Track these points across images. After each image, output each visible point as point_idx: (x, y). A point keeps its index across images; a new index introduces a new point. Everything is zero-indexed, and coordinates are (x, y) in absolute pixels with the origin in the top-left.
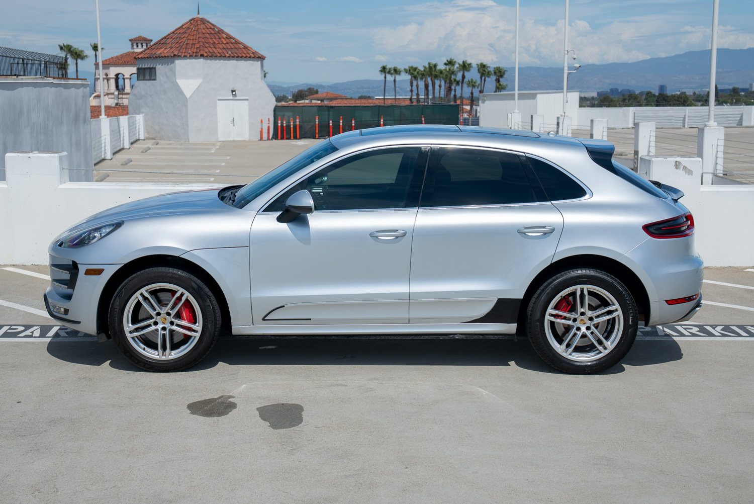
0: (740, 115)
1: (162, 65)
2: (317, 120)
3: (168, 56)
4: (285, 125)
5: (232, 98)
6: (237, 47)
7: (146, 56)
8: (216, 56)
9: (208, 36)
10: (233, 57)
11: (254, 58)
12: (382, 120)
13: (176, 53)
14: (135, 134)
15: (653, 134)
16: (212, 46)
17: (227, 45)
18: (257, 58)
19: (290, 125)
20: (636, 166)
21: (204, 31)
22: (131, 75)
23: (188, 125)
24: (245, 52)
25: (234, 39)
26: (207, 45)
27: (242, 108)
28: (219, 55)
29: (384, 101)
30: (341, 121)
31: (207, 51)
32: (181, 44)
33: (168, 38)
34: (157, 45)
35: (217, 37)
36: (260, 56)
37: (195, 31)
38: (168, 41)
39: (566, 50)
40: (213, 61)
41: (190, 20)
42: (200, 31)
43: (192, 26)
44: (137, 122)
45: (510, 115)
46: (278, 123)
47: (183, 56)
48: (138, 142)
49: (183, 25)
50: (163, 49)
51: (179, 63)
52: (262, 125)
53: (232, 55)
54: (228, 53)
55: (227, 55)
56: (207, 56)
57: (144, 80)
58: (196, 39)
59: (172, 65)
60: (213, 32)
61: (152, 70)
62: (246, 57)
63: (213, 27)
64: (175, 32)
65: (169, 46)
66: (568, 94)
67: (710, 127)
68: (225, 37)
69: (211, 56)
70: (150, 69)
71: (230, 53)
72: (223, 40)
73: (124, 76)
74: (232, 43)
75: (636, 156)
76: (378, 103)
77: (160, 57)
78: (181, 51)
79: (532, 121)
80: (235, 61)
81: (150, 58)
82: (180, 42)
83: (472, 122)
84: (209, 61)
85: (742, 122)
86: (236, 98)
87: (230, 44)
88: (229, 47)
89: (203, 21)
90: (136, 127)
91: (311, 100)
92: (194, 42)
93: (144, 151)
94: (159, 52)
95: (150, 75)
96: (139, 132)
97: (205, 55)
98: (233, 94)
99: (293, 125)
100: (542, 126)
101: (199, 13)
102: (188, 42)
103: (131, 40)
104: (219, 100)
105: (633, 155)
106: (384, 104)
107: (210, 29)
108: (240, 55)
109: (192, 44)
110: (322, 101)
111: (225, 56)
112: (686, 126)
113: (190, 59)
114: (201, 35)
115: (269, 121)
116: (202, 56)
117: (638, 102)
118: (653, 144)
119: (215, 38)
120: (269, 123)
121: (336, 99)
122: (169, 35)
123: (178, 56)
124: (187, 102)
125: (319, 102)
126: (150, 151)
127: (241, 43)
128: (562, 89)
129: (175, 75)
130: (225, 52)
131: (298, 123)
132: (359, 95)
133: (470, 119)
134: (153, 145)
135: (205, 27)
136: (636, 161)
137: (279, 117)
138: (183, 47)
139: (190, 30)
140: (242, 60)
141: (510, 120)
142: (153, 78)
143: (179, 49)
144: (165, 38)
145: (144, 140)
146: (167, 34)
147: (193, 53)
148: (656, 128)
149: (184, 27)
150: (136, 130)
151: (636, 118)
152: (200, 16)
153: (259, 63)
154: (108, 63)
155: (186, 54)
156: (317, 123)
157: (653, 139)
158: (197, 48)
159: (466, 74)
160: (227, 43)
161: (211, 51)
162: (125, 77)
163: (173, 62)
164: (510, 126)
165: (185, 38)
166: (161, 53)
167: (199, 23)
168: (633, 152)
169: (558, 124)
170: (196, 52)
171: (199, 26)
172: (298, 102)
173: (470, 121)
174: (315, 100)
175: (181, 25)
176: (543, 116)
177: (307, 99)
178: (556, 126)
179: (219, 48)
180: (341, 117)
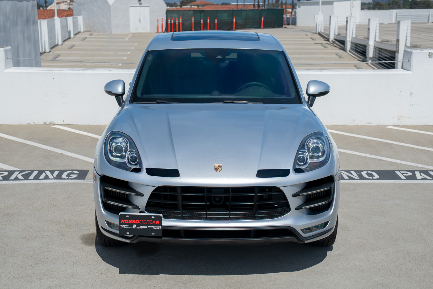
2: (193, 19)
4: (172, 23)
5: (139, 5)
12: (234, 19)
14: (77, 29)
15: (410, 28)
19: (176, 23)
20: (397, 49)
23: (111, 23)
27: (146, 12)
29: (237, 6)
30: (208, 20)
44: (79, 20)
45: (316, 16)
46: (168, 21)
48: (80, 34)
52: (158, 23)
75: (398, 43)
76: (233, 7)
79: (330, 19)
83: (292, 20)
86: (141, 5)
90: (78, 24)
91: (191, 6)
93: (83, 39)
96: (80, 27)
98: (139, 3)
99: (178, 23)
100: (336, 23)
104: (131, 6)
105: (396, 42)
106: (237, 8)
110: (198, 6)
112: (430, 22)
115: (162, 19)
118: (409, 35)
120: (162, 21)
121: (206, 5)
124: (110, 8)
125: (196, 7)
126: (87, 39)
131: (181, 21)
132: (222, 2)
133: (291, 18)
134: (89, 35)
136: (397, 46)
137: (169, 18)
141: (316, 19)
145: (83, 32)
150: (78, 26)
151: (397, 16)
156: (193, 21)
157: (409, 31)
164: (316, 23)
168: (396, 40)
169: (347, 22)
172: (183, 7)
174: (193, 5)
176: (338, 16)
177: (189, 5)
178: (345, 23)
180: (208, 17)
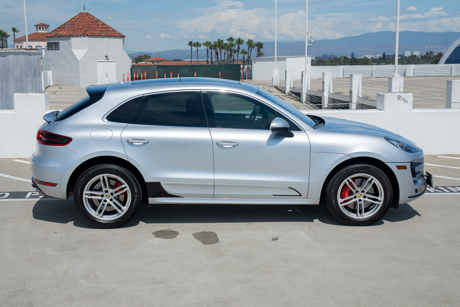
0: (405, 70)
1: (63, 41)
2: (157, 74)
3: (66, 36)
4: (138, 77)
5: (106, 61)
6: (108, 30)
7: (53, 35)
8: (96, 36)
9: (90, 23)
10: (106, 36)
11: (118, 36)
12: (195, 74)
13: (72, 34)
14: (47, 83)
15: (361, 81)
16: (93, 29)
17: (103, 29)
18: (121, 36)
19: (141, 77)
20: (351, 100)
21: (88, 21)
22: (36, 47)
23: (79, 77)
24: (113, 33)
25: (106, 25)
26: (90, 29)
27: (111, 67)
28: (98, 35)
29: (191, 63)
30: (171, 75)
31: (90, 32)
32: (75, 28)
33: (66, 25)
34: (60, 28)
35: (96, 24)
36: (123, 35)
37: (83, 21)
38: (66, 26)
39: (307, 32)
40: (94, 38)
41: (79, 14)
42: (86, 20)
43: (81, 17)
44: (48, 75)
45: (272, 70)
46: (134, 76)
47: (76, 35)
48: (49, 87)
49: (75, 17)
50: (63, 31)
51: (73, 39)
52: (124, 77)
53: (106, 35)
54: (103, 34)
55: (103, 35)
56: (90, 35)
57: (51, 50)
58: (83, 25)
59: (69, 40)
60: (93, 21)
61: (57, 44)
62: (114, 36)
63: (93, 18)
64: (70, 21)
65: (67, 29)
66: (308, 57)
67: (396, 77)
68: (101, 24)
69: (93, 36)
70: (56, 43)
71: (104, 33)
72: (99, 25)
73: (32, 47)
74: (105, 28)
75: (351, 94)
76: (187, 63)
77: (61, 36)
78: (75, 32)
79: (286, 74)
80: (107, 39)
81: (56, 36)
82: (73, 27)
83: (248, 75)
84: (92, 38)
85: (406, 74)
86: (108, 61)
87: (104, 28)
88: (104, 30)
89: (87, 14)
90: (47, 79)
91: (146, 62)
92: (82, 27)
93: (54, 93)
94: (61, 33)
95: (56, 47)
96: (49, 81)
97: (89, 35)
98: (106, 58)
99: (143, 77)
100: (292, 77)
101: (84, 10)
102: (79, 27)
103: (36, 26)
104: (98, 62)
105: (349, 93)
106: (191, 64)
107: (91, 19)
108: (111, 35)
109: (81, 28)
110: (153, 62)
111: (101, 36)
112: (374, 77)
113: (80, 37)
114: (86, 23)
115: (128, 74)
116: (87, 35)
117: (340, 63)
118: (360, 87)
119: (95, 25)
120: (128, 76)
121: (161, 61)
122: (66, 22)
123: (73, 35)
124: (79, 63)
125: (151, 63)
126: (57, 93)
127: (111, 28)
128: (305, 54)
129: (71, 47)
130: (101, 33)
131: (145, 76)
132: (174, 59)
133: (247, 73)
134: (59, 89)
135: (88, 18)
136: (351, 97)
137: (134, 72)
138: (76, 30)
139: (80, 19)
140: (112, 38)
141: (272, 73)
142: (57, 48)
143: (73, 31)
144: (64, 24)
145: (53, 86)
146: (65, 22)
147: (82, 33)
148: (362, 78)
149: (76, 18)
150: (48, 80)
151: (344, 72)
152: (86, 11)
153: (122, 39)
154: (22, 39)
155: (77, 34)
156: (157, 75)
157: (361, 84)
158: (84, 31)
159: (240, 46)
160: (102, 28)
161: (93, 32)
162: (42, 48)
163: (70, 39)
164: (272, 77)
165: (77, 25)
166: (62, 34)
167: (85, 15)
168: (349, 92)
169: (302, 75)
170: (84, 33)
171: (85, 18)
172: (138, 63)
173: (247, 74)
174: (149, 62)
175: (73, 17)
176: (293, 71)
177: (144, 62)
178: (301, 77)
179: (97, 30)
180: (171, 72)
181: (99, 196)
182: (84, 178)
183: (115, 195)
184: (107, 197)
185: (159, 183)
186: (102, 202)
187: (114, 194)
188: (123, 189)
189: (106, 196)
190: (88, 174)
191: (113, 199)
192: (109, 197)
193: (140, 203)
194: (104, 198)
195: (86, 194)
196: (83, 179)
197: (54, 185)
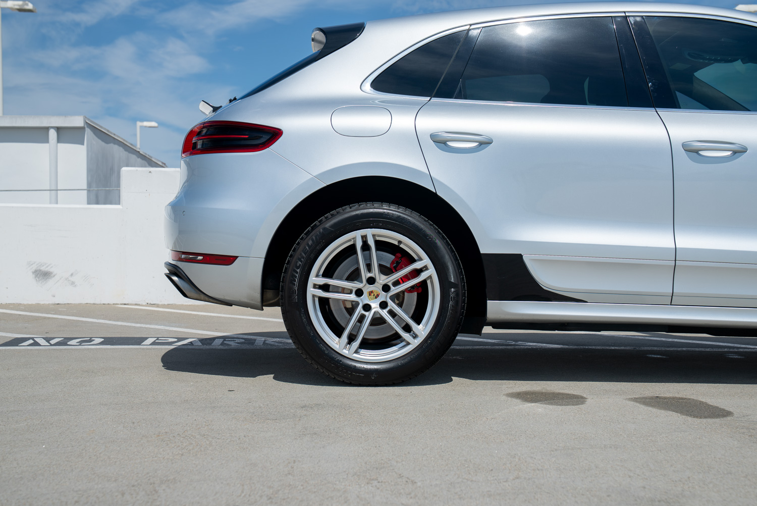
181: (351, 293)
182: (313, 240)
183: (394, 290)
184: (372, 296)
185: (519, 257)
186: (359, 310)
187: (392, 288)
188: (417, 272)
189: (371, 293)
190: (324, 229)
191: (390, 303)
192: (378, 296)
193: (463, 312)
194: (365, 299)
195: (315, 286)
196: (310, 243)
197: (228, 260)
